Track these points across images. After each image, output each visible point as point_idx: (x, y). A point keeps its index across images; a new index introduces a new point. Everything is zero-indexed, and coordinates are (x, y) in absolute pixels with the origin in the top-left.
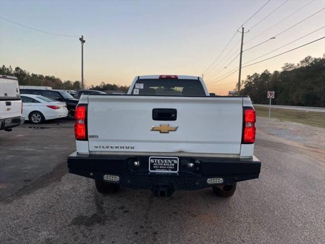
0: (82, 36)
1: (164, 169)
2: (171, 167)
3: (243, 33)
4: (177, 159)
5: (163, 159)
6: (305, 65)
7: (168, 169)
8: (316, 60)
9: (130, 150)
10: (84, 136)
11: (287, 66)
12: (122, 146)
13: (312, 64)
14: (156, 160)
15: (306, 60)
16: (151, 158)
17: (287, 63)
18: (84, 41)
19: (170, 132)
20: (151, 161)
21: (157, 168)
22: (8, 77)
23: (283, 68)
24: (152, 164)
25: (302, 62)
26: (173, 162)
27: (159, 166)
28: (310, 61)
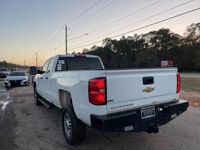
1: (149, 115)
2: (152, 113)
3: (66, 29)
4: (153, 107)
5: (148, 109)
6: (93, 50)
7: (150, 115)
8: (98, 47)
9: (131, 106)
10: (104, 102)
11: (85, 50)
12: (127, 105)
13: (96, 49)
14: (144, 110)
15: (94, 47)
16: (142, 110)
17: (85, 49)
19: (151, 91)
20: (142, 111)
21: (146, 115)
23: (83, 51)
24: (143, 113)
25: (92, 48)
26: (152, 110)
27: (146, 114)
28: (96, 48)
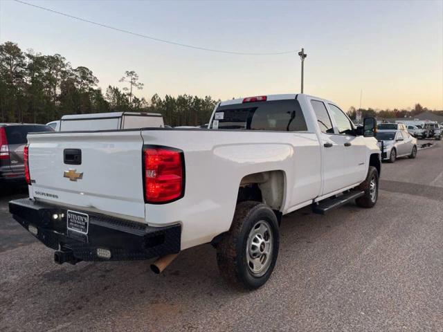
0: (303, 49)
1: (77, 227)
4: (87, 216)
5: (77, 214)
7: (80, 228)
9: (55, 199)
14: (72, 215)
16: (69, 212)
18: (305, 56)
20: (68, 215)
21: (73, 226)
22: (148, 114)
24: (69, 219)
26: (84, 220)
27: (74, 223)
